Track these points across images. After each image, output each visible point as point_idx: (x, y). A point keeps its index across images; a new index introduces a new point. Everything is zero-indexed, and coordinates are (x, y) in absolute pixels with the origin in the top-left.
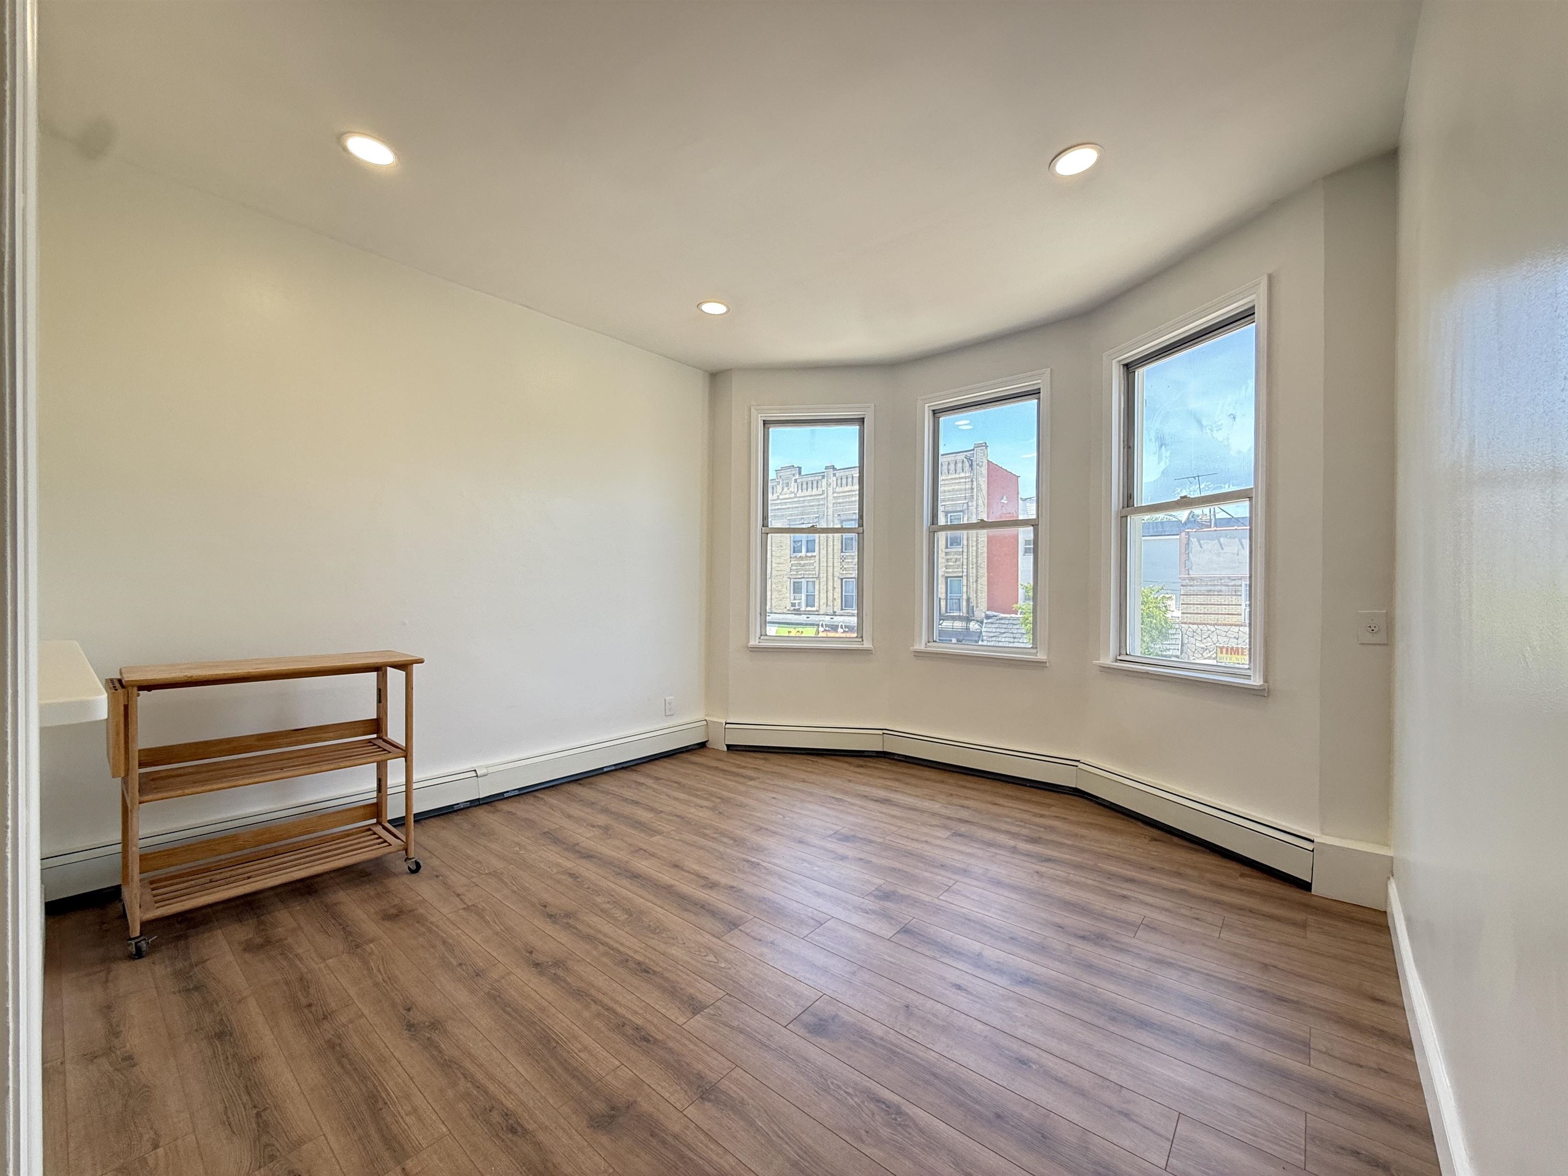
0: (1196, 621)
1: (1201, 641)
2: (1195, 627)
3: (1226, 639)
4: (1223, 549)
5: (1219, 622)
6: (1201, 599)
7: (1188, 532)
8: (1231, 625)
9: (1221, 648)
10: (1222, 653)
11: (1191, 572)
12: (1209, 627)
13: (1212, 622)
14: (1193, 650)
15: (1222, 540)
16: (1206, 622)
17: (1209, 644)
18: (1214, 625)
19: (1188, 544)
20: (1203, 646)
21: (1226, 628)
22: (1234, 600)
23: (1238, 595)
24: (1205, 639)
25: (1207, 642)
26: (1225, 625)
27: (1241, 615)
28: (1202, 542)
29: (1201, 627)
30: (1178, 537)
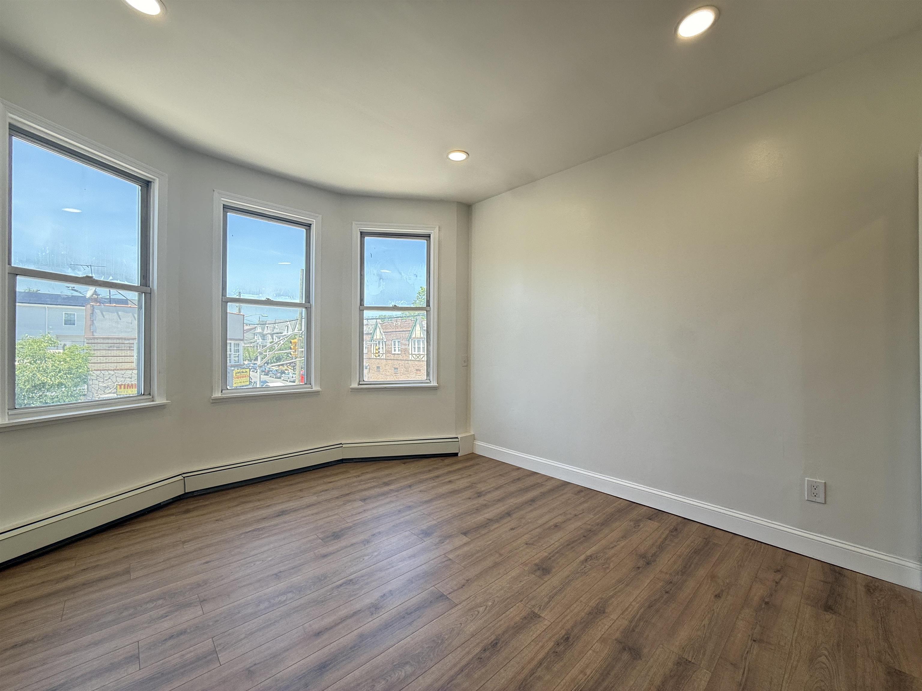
0: (99, 368)
1: (103, 382)
2: (99, 372)
3: (123, 379)
4: (120, 319)
5: (118, 368)
6: (104, 353)
7: (93, 305)
8: (126, 369)
9: (120, 386)
10: (121, 388)
11: (95, 334)
12: (110, 372)
13: (112, 368)
14: (97, 389)
15: (120, 313)
16: (107, 368)
17: (110, 384)
18: (114, 370)
19: (92, 313)
20: (105, 385)
21: (123, 372)
22: (129, 353)
23: (132, 350)
24: (106, 380)
25: (108, 382)
26: (122, 370)
27: (133, 362)
28: (104, 313)
29: (103, 372)
30: (84, 308)
